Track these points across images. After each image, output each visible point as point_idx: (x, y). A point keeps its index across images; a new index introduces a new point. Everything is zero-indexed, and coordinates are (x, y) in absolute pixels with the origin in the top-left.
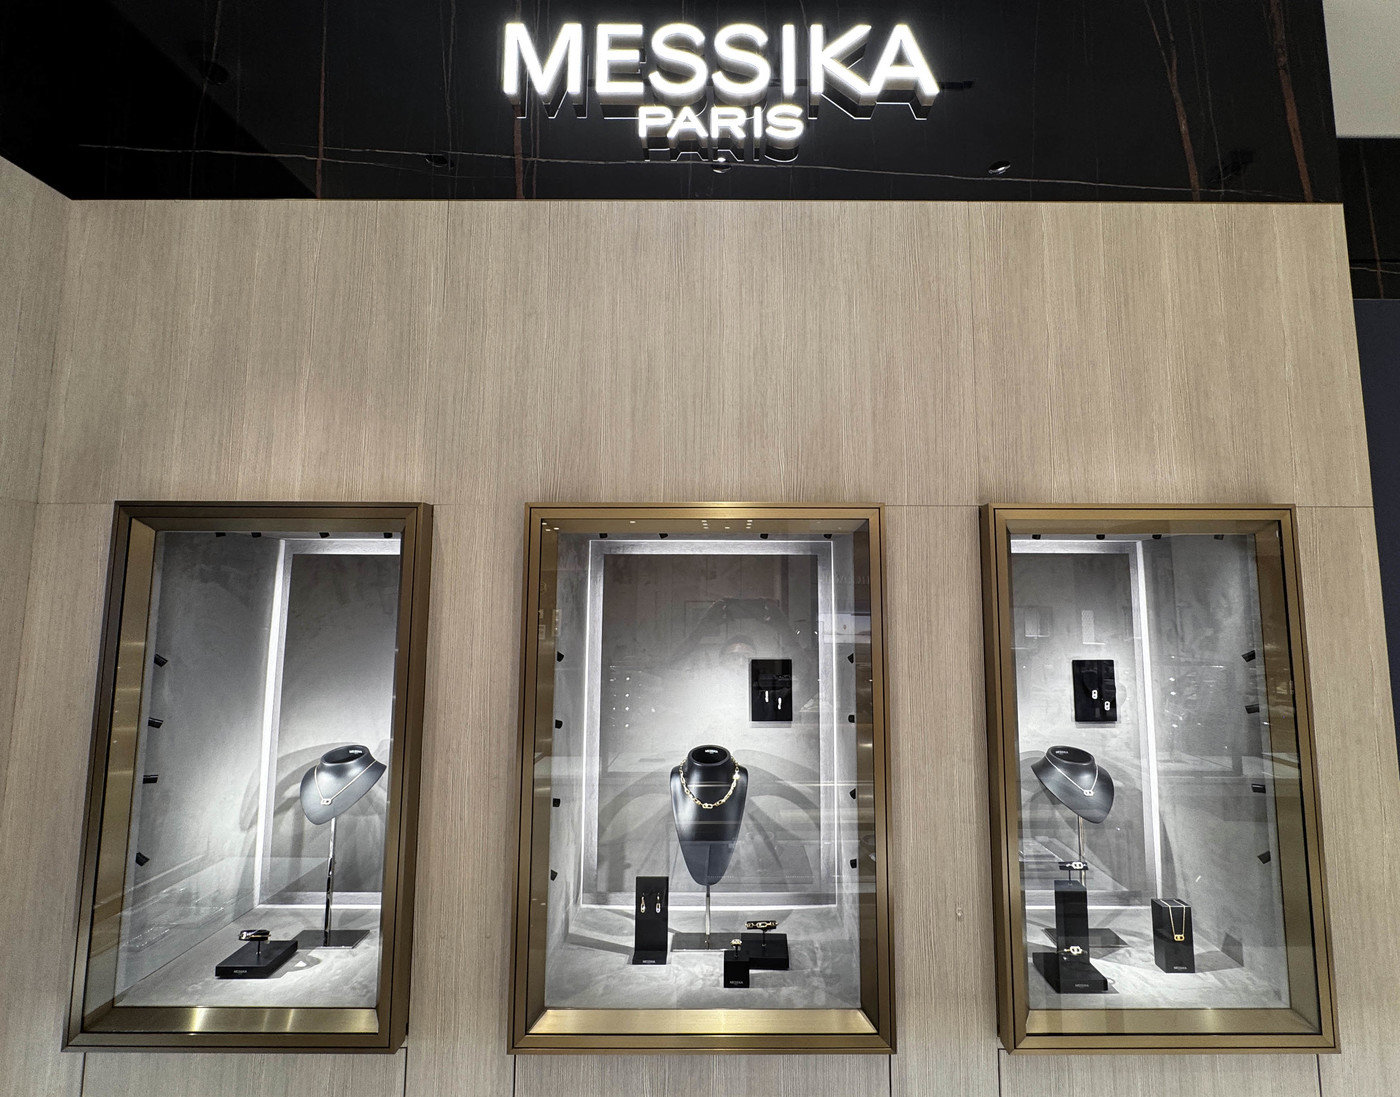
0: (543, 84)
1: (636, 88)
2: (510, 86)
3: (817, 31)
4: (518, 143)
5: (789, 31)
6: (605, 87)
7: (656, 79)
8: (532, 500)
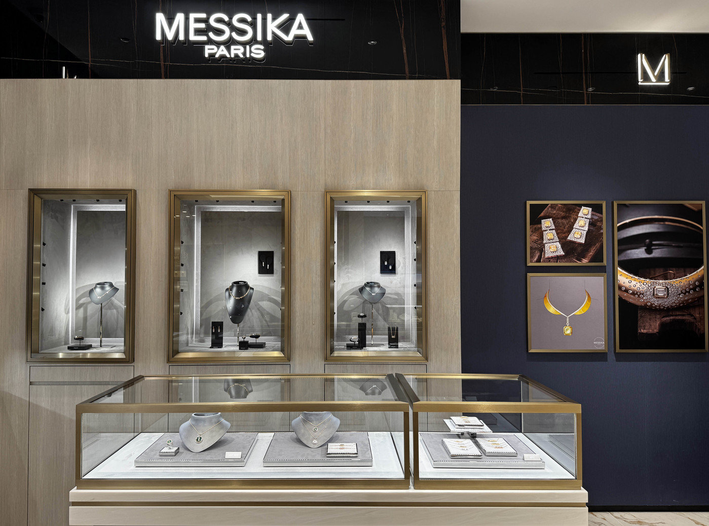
0: (170, 36)
1: (204, 38)
2: (158, 37)
3: (269, 16)
4: (162, 57)
5: (259, 17)
6: (193, 37)
7: (211, 34)
8: (171, 188)
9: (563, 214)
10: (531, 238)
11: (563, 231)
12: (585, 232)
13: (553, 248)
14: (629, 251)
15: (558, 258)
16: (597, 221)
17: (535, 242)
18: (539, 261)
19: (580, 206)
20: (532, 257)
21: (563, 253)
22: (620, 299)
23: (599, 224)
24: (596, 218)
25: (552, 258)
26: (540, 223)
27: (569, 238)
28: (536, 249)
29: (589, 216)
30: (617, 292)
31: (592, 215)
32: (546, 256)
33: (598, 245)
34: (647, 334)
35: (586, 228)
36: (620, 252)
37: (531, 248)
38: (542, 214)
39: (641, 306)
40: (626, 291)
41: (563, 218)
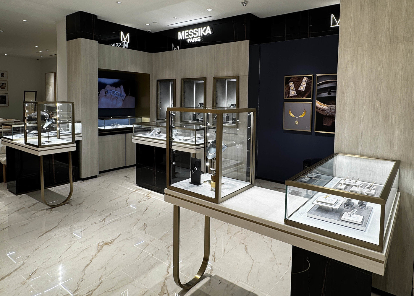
5: (199, 29)
9: (297, 80)
10: (285, 89)
11: (297, 86)
12: (305, 87)
13: (293, 93)
14: (321, 94)
15: (294, 96)
16: (310, 82)
17: (287, 90)
18: (288, 97)
19: (303, 77)
20: (286, 96)
21: (296, 95)
22: (317, 112)
23: (310, 84)
24: (309, 81)
25: (292, 96)
26: (289, 84)
27: (299, 89)
28: (287, 93)
29: (307, 81)
30: (316, 110)
31: (308, 80)
32: (291, 96)
33: (309, 92)
34: (326, 126)
35: (305, 85)
36: (318, 94)
37: (285, 93)
38: (290, 81)
39: (325, 115)
40: (319, 109)
41: (297, 82)
